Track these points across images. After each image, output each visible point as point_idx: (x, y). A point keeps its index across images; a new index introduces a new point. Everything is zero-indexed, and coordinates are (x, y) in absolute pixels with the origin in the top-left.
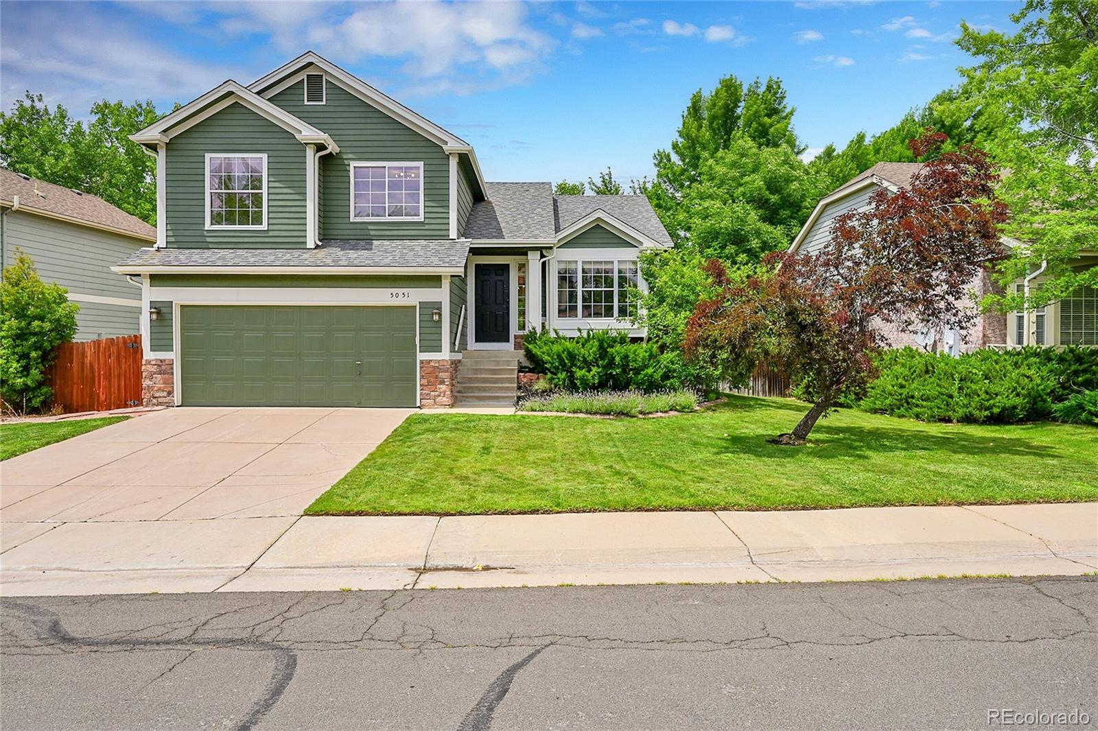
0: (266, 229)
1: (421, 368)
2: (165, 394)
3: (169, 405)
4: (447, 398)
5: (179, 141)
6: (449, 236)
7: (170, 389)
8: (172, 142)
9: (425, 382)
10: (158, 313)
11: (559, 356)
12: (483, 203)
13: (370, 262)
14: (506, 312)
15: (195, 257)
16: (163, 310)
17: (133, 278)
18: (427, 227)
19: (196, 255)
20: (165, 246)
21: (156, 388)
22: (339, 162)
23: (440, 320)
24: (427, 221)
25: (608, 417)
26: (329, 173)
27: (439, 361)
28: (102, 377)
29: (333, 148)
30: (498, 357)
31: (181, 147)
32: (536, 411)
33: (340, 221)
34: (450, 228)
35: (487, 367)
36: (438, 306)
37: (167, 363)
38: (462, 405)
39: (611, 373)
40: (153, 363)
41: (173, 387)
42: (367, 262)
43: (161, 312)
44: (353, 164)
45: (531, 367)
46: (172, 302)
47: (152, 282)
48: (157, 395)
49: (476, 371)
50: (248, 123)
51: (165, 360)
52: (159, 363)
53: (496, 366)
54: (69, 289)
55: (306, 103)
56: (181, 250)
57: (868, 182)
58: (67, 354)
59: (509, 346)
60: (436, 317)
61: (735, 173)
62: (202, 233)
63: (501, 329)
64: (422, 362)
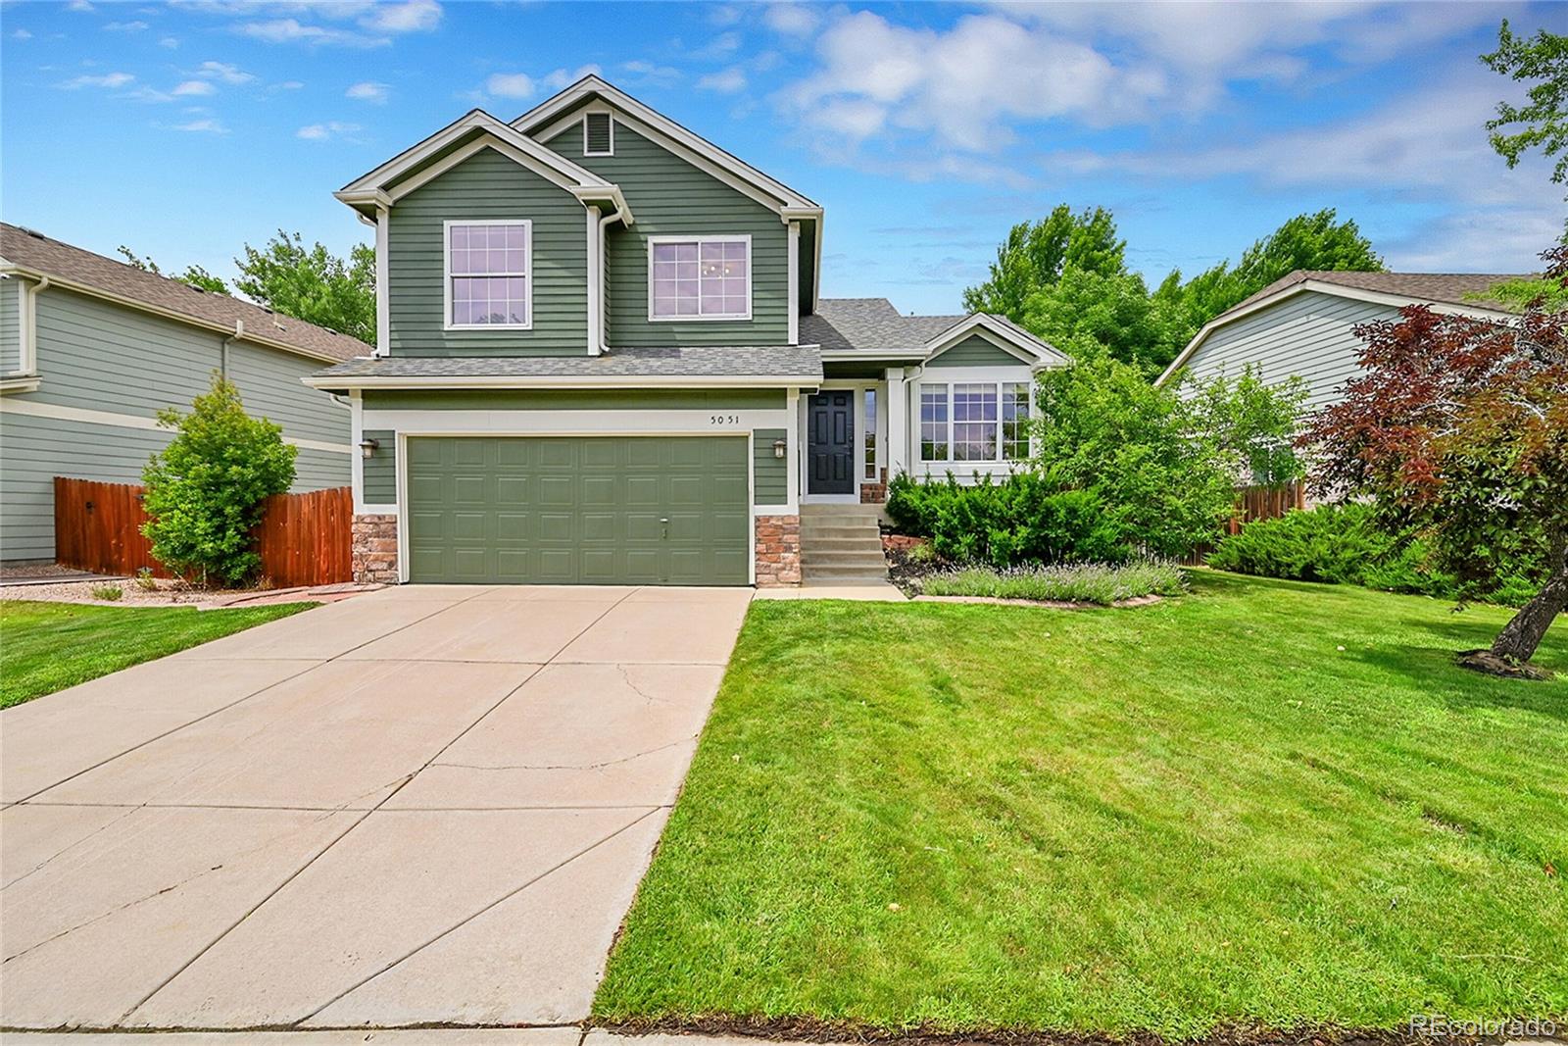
0: (530, 328)
1: (757, 527)
2: (385, 566)
3: (390, 583)
4: (795, 572)
5: (408, 204)
6: (787, 340)
7: (393, 558)
8: (398, 205)
9: (762, 547)
10: (375, 447)
11: (961, 509)
12: (811, 317)
13: (682, 370)
14: (848, 453)
15: (427, 367)
16: (383, 444)
17: (339, 397)
18: (756, 328)
19: (429, 365)
20: (388, 355)
21: (372, 557)
22: (634, 237)
23: (785, 458)
24: (756, 320)
25: (1066, 606)
26: (619, 254)
27: (782, 518)
28: (323, 539)
29: (624, 213)
30: (847, 513)
31: (411, 212)
32: (943, 594)
33: (634, 320)
34: (789, 329)
35: (836, 527)
36: (782, 435)
37: (387, 520)
38: (813, 581)
39: (1047, 535)
40: (368, 520)
41: (396, 555)
42: (676, 370)
43: (377, 447)
44: (652, 240)
45: (894, 526)
46: (394, 431)
47: (366, 403)
48: (373, 567)
49: (822, 532)
50: (508, 176)
51: (384, 517)
52: (376, 520)
53: (847, 525)
54: (283, 425)
55: (586, 154)
56: (409, 360)
57: (1297, 289)
58: (279, 510)
59: (855, 499)
60: (779, 452)
61: (1069, 307)
62: (440, 337)
63: (842, 476)
64: (757, 519)
